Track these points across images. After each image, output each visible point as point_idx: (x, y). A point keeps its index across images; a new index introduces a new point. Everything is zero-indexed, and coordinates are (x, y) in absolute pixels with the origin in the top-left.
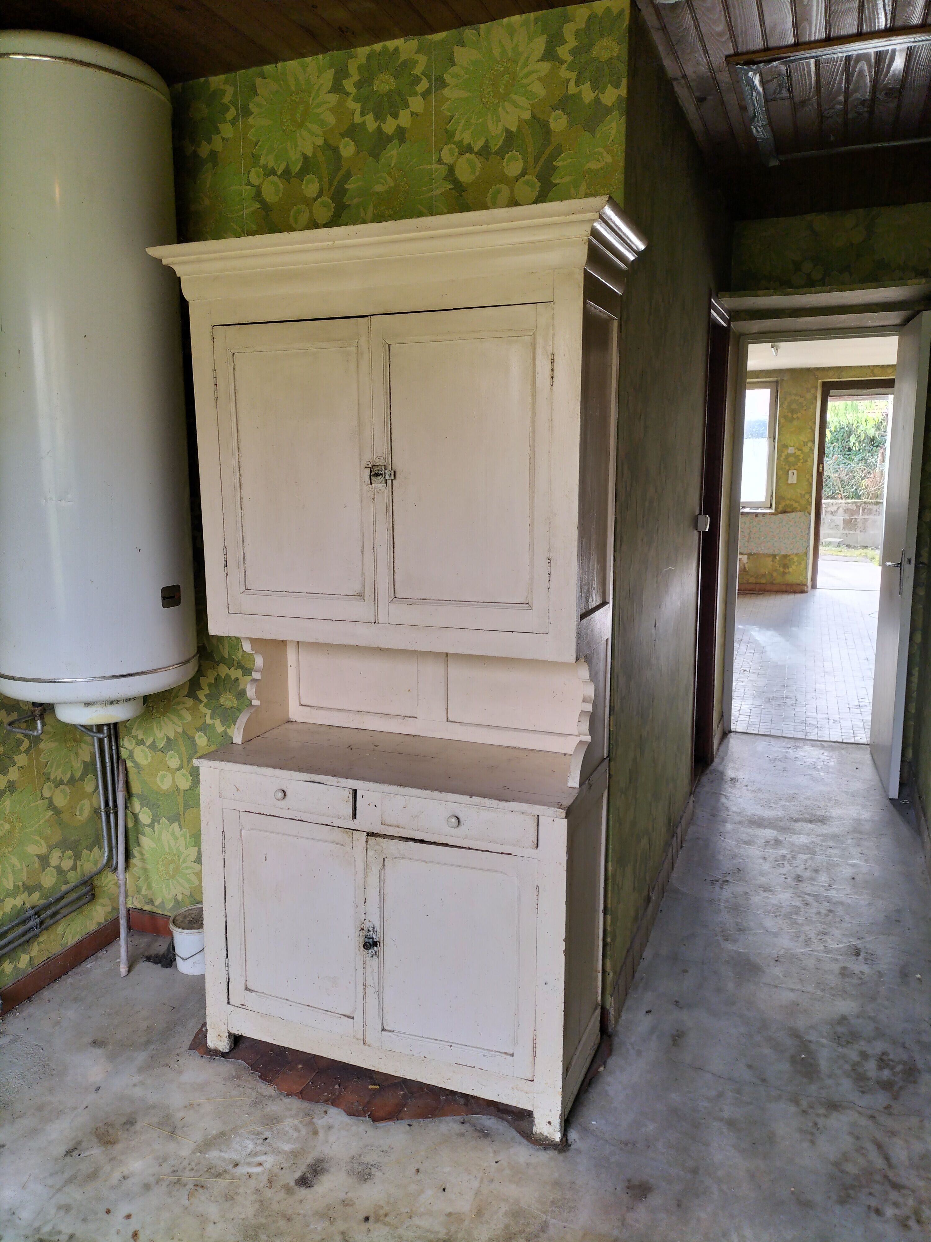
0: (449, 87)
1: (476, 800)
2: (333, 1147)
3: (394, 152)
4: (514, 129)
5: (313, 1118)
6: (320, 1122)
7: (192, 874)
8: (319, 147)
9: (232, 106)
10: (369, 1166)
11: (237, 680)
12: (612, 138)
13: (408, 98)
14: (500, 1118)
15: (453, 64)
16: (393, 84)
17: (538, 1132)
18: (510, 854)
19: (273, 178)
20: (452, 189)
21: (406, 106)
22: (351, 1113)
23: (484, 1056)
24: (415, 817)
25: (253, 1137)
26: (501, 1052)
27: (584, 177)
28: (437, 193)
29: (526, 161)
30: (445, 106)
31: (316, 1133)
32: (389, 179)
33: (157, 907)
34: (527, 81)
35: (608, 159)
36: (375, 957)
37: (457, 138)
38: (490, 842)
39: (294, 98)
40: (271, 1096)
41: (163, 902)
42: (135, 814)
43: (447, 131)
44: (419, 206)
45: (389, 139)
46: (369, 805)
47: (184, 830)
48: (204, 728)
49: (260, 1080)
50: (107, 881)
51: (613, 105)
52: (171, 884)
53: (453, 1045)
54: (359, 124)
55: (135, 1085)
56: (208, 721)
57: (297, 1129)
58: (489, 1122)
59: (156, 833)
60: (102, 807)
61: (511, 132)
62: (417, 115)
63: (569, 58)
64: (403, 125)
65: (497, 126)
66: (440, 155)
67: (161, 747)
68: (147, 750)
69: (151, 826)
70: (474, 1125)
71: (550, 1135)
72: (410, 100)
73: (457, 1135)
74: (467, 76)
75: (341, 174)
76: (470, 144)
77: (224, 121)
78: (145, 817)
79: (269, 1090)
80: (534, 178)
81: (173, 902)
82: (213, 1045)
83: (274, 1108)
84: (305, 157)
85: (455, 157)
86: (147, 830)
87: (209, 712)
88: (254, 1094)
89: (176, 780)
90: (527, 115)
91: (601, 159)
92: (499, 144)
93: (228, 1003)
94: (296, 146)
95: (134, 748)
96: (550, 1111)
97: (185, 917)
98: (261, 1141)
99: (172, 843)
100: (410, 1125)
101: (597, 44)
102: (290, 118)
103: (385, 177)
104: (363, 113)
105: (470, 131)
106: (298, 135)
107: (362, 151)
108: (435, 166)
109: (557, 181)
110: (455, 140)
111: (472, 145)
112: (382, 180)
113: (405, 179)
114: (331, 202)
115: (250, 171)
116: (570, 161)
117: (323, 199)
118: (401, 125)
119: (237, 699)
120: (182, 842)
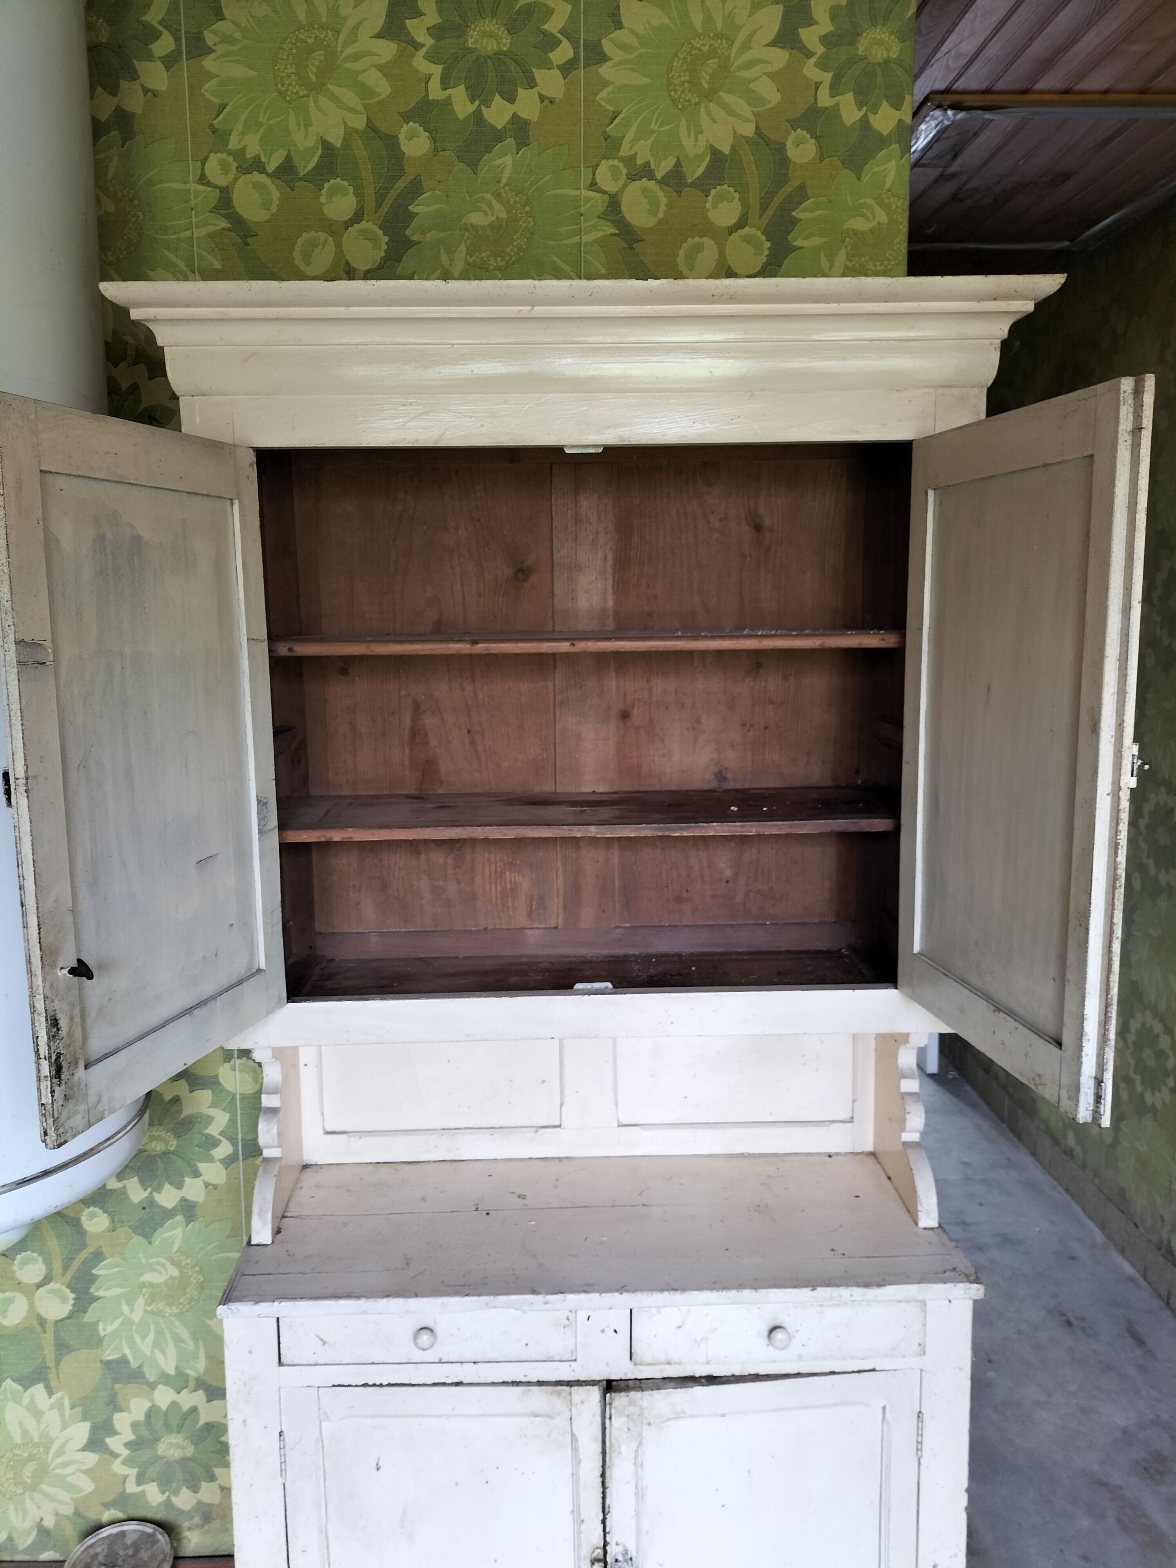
0: (609, 63)
1: (823, 1292)
3: (508, 160)
4: (725, 149)
7: (78, 1474)
8: (358, 131)
9: (165, 31)
11: (176, 1100)
12: (888, 185)
13: (534, 70)
15: (619, 26)
16: (506, 42)
18: (874, 1370)
19: (256, 176)
20: (615, 235)
21: (531, 83)
24: (702, 1340)
27: (843, 241)
28: (588, 238)
29: (745, 205)
30: (604, 94)
32: (496, 205)
34: (747, 74)
35: (882, 217)
37: (625, 152)
38: (844, 1358)
39: (304, 37)
41: (10, 1538)
43: (606, 137)
44: (555, 259)
45: (498, 136)
46: (603, 1331)
47: (58, 1395)
48: (102, 1198)
51: (889, 135)
52: (28, 1501)
54: (439, 101)
61: (720, 152)
62: (551, 102)
63: (820, 50)
64: (523, 115)
65: (696, 140)
66: (594, 174)
72: (539, 74)
74: (642, 50)
75: (401, 184)
76: (647, 164)
77: (150, 57)
80: (759, 233)
81: (34, 1533)
84: (326, 145)
85: (621, 183)
89: (37, 1304)
90: (748, 130)
91: (871, 218)
94: (308, 124)
99: (31, 1424)
101: (865, 35)
102: (294, 71)
103: (490, 201)
104: (445, 84)
105: (650, 142)
106: (312, 104)
107: (444, 150)
108: (585, 193)
109: (798, 243)
110: (621, 154)
111: (653, 166)
112: (483, 206)
113: (527, 208)
114: (380, 232)
115: (206, 158)
116: (819, 212)
117: (363, 225)
118: (519, 114)
119: (178, 1136)
120: (52, 1418)
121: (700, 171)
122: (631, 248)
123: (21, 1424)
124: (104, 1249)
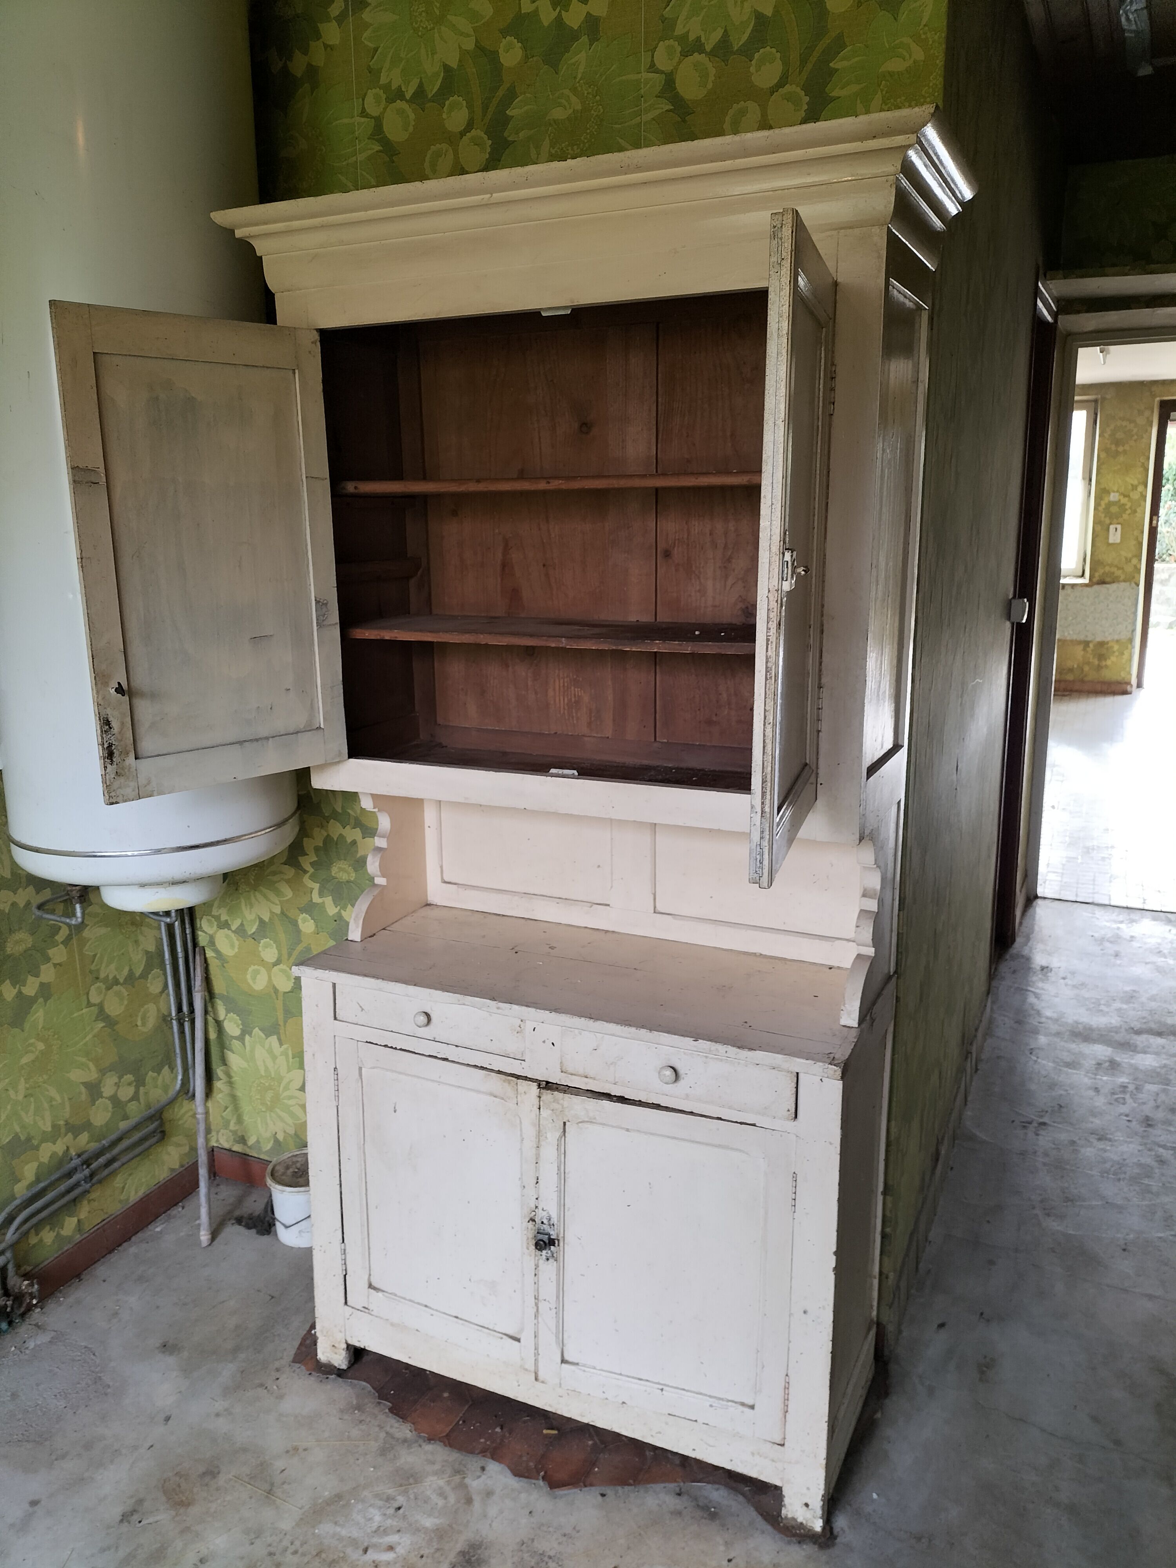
1: (703, 1044)
2: (494, 1524)
3: (582, 57)
4: (768, 12)
5: (464, 1478)
6: (475, 1484)
7: (294, 1105)
8: (468, 52)
10: (546, 1559)
11: (354, 843)
12: (925, 19)
14: (732, 1488)
17: (790, 1516)
18: (754, 1125)
19: (399, 104)
20: (670, 110)
22: (519, 1472)
23: (711, 1406)
24: (612, 1064)
25: (380, 1503)
26: (736, 1403)
27: (879, 86)
28: (647, 117)
29: (786, 62)
31: (469, 1501)
32: (574, 99)
33: (250, 1147)
35: (919, 54)
36: (551, 1260)
37: (679, 30)
38: (723, 1106)
40: (405, 1441)
41: (258, 1142)
42: (220, 1021)
43: (663, 20)
44: (620, 140)
45: (574, 36)
46: (544, 1042)
47: (285, 1046)
48: (310, 908)
49: (390, 1415)
50: (183, 1111)
52: (268, 1118)
53: (665, 1388)
54: (529, 13)
55: (218, 1415)
56: (316, 898)
57: (442, 1495)
58: (717, 1494)
59: (248, 1048)
60: (174, 1014)
61: (763, 16)
64: (596, 13)
65: (742, 7)
66: (653, 57)
67: (252, 932)
68: (232, 935)
69: (241, 1038)
70: (696, 1499)
71: (807, 1521)
73: (672, 1513)
75: (500, 93)
76: (699, 39)
77: (328, 19)
78: (232, 1027)
79: (403, 1430)
80: (798, 90)
81: (272, 1142)
82: (326, 1359)
83: (411, 1459)
84: (447, 68)
85: (676, 61)
86: (236, 1044)
87: (316, 886)
88: (382, 1435)
89: (273, 978)
91: (907, 56)
92: (745, 37)
93: (346, 1303)
94: (434, 52)
95: (216, 933)
96: (808, 1489)
97: (287, 1168)
98: (391, 1511)
99: (269, 1063)
100: (603, 1495)
102: (424, 9)
103: (569, 97)
105: (700, 18)
106: (436, 35)
107: (533, 56)
108: (645, 75)
109: (835, 93)
110: (676, 34)
111: (703, 40)
112: (563, 101)
113: (598, 98)
114: (486, 137)
115: (365, 94)
116: (856, 59)
117: (474, 132)
118: (591, 12)
119: (356, 870)
120: (282, 1062)
122: (683, 119)
123: (264, 1061)
124: (312, 947)
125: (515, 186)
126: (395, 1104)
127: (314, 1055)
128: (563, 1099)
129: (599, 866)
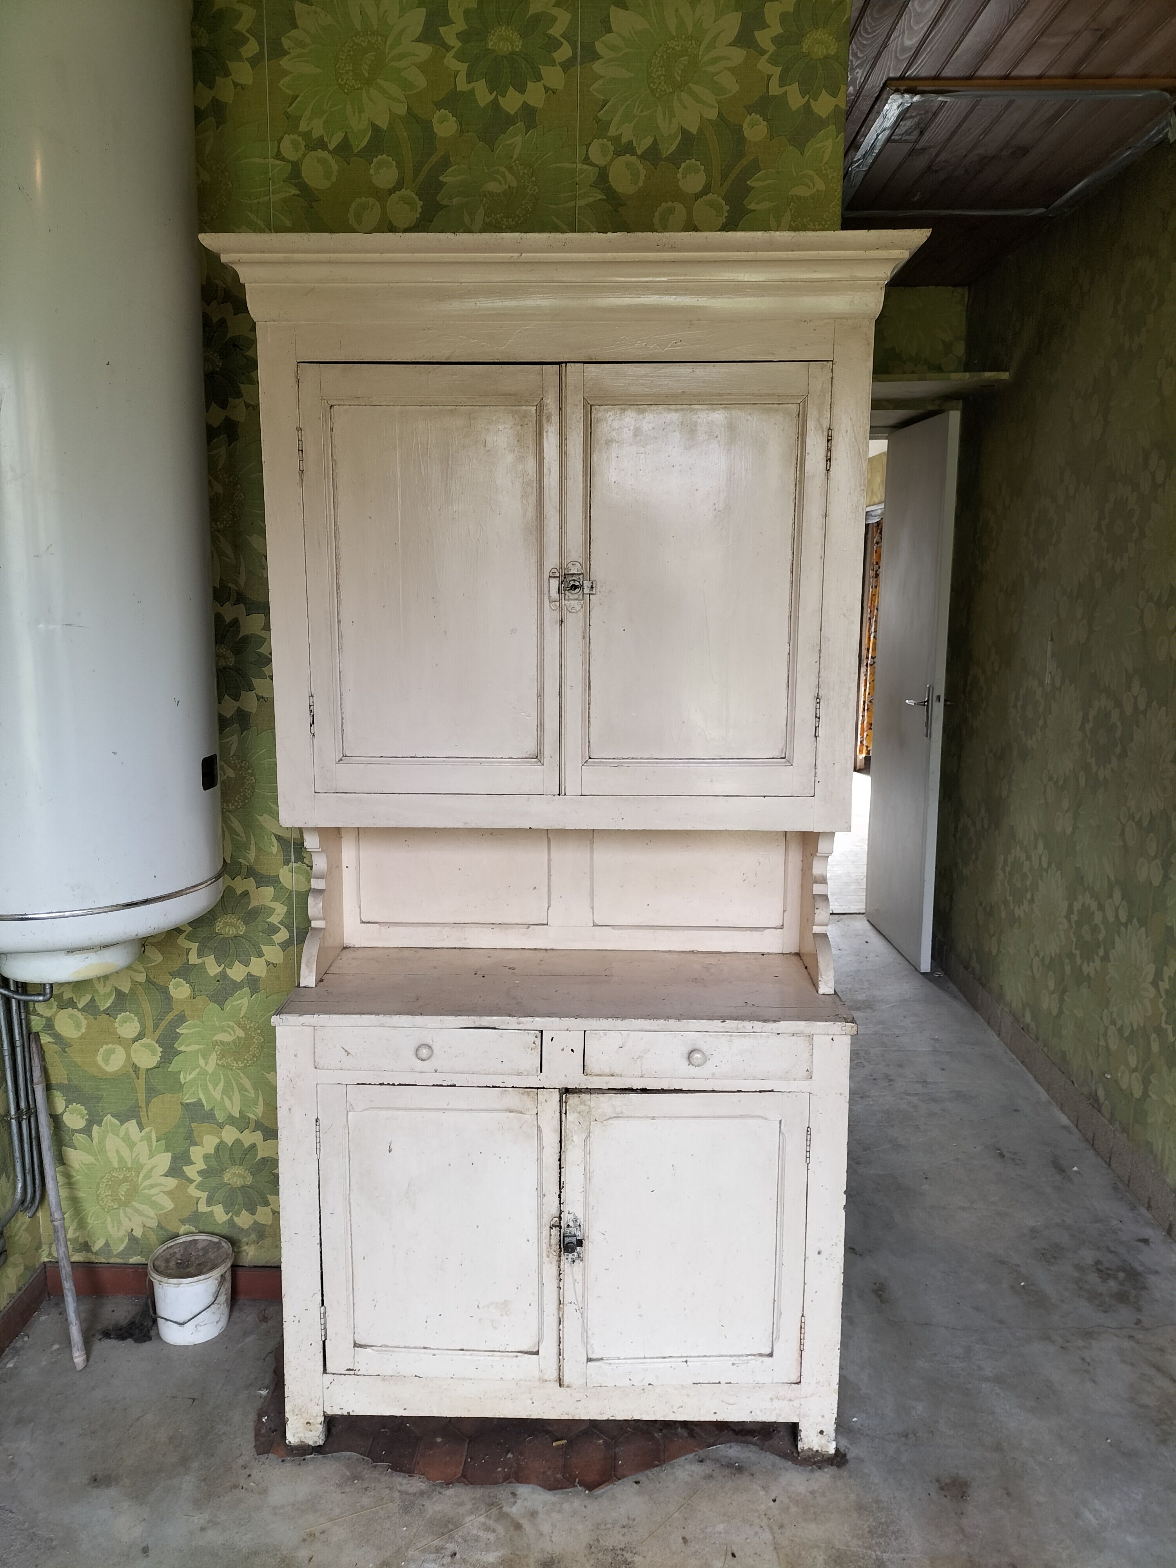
0: (600, 61)
1: (730, 1024)
2: (553, 1539)
3: (519, 139)
4: (694, 130)
5: (501, 1508)
6: (515, 1510)
7: (162, 1194)
8: (401, 117)
9: (251, 38)
10: (619, 1552)
11: (246, 894)
12: (825, 160)
13: (540, 66)
14: (742, 1442)
15: (609, 30)
16: (518, 45)
17: (806, 1448)
18: (772, 1091)
19: (320, 153)
20: (603, 200)
21: (538, 78)
22: (552, 1486)
23: (733, 1364)
24: (638, 1058)
25: (433, 1556)
26: (754, 1355)
27: (789, 205)
28: (581, 202)
29: (709, 175)
30: (596, 86)
31: (518, 1527)
32: (509, 176)
33: (96, 1254)
34: (711, 69)
35: (821, 185)
36: (577, 1262)
37: (612, 132)
38: (744, 1078)
39: (359, 42)
40: (422, 1493)
41: (107, 1244)
42: (57, 1115)
43: (597, 120)
44: (555, 219)
45: (511, 120)
46: (563, 1050)
47: (147, 1129)
48: (186, 971)
49: (395, 1473)
50: (18, 1225)
51: (828, 117)
52: (122, 1214)
53: (689, 1359)
54: (464, 92)
55: (203, 1529)
56: (193, 959)
57: (488, 1529)
58: (733, 1451)
59: (96, 1140)
60: (13, 1112)
61: (689, 132)
62: (553, 92)
63: (771, 48)
64: (531, 103)
65: (670, 123)
66: (587, 151)
67: (106, 1006)
68: (79, 1014)
69: (87, 1131)
70: (717, 1461)
71: (821, 1448)
72: (544, 70)
73: (704, 1478)
74: (627, 50)
75: (434, 159)
76: (631, 142)
77: (240, 58)
78: (74, 1119)
79: (416, 1484)
80: (720, 199)
81: (126, 1242)
82: (297, 1440)
83: (438, 1507)
84: (376, 129)
85: (609, 158)
86: (79, 1138)
87: (195, 946)
88: (396, 1495)
89: (133, 1055)
90: (713, 114)
91: (812, 186)
93: (325, 1371)
94: (361, 111)
95: (56, 1014)
96: (823, 1416)
98: (449, 1559)
99: (125, 1152)
100: (637, 1482)
101: (808, 36)
102: (351, 69)
103: (504, 173)
104: (470, 79)
105: (632, 124)
106: (364, 95)
107: (468, 132)
108: (580, 166)
109: (752, 206)
110: (609, 134)
111: (634, 144)
112: (499, 177)
113: (533, 179)
114: (417, 198)
115: (282, 138)
116: (769, 181)
117: (404, 192)
118: (528, 102)
119: (246, 923)
120: (142, 1148)
121: (673, 147)
122: (617, 211)
123: (117, 1151)
124: (186, 1013)
125: (550, 249)
126: (390, 1143)
127: (290, 1110)
128: (590, 1100)
129: (535, 888)
